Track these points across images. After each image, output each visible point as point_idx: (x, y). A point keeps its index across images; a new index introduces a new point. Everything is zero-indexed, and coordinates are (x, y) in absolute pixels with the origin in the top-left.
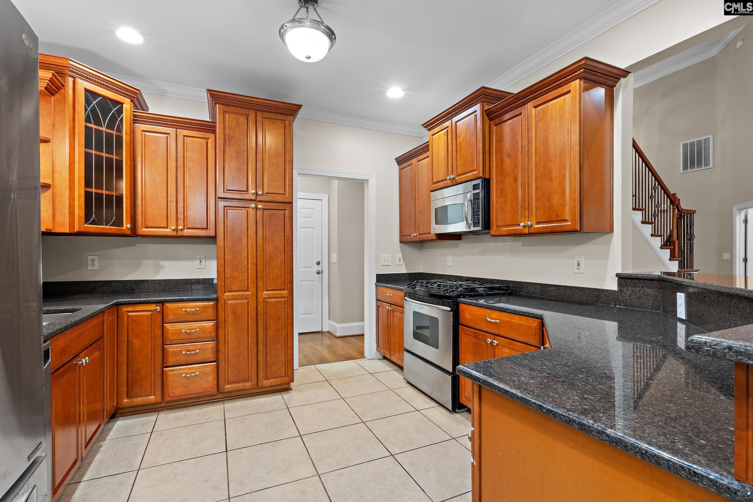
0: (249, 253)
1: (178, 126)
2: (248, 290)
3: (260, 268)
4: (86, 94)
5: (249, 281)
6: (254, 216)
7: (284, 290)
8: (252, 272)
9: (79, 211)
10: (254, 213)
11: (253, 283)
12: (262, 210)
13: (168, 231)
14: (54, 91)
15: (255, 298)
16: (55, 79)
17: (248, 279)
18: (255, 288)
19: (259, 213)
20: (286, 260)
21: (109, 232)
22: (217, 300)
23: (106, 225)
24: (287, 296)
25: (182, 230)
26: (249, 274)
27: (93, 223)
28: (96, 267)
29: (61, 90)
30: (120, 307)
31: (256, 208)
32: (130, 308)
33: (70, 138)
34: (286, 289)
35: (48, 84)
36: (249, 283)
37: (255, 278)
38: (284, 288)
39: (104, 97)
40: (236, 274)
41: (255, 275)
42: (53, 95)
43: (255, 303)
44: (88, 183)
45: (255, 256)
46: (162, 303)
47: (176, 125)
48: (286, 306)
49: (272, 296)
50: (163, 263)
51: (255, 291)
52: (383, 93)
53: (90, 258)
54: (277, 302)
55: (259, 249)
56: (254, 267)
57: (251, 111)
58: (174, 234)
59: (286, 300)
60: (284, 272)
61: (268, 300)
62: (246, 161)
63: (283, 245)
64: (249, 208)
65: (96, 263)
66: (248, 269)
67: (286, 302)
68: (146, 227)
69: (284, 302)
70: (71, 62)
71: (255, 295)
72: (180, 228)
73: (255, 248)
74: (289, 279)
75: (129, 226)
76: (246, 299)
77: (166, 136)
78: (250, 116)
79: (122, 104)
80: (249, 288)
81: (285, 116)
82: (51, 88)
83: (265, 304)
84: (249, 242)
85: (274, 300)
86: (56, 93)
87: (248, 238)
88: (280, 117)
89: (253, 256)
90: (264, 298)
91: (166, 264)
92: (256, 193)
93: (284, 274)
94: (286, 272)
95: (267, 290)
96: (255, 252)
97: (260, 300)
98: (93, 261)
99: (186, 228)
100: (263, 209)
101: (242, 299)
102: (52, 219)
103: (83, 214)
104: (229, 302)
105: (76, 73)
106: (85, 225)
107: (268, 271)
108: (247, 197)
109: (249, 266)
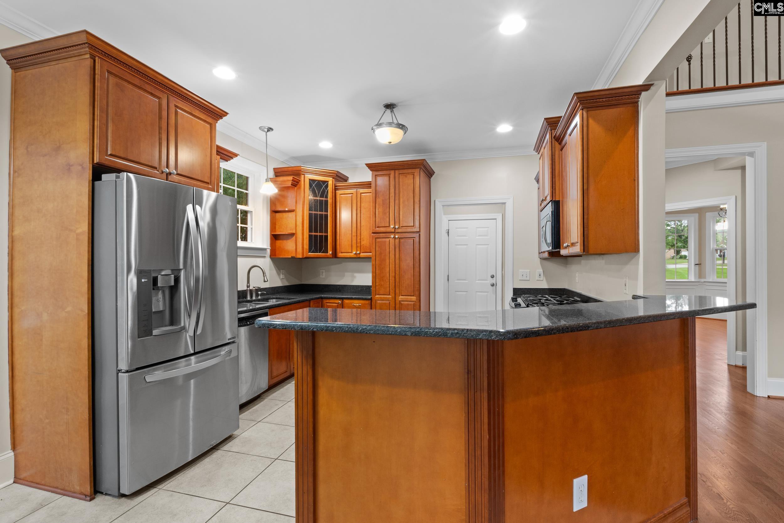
0: (390, 268)
1: (358, 187)
2: (389, 295)
3: (397, 280)
4: (309, 181)
5: (390, 288)
6: (394, 243)
7: (413, 296)
8: (392, 282)
9: (306, 246)
10: (394, 242)
11: (392, 290)
12: (398, 239)
13: (352, 255)
14: (296, 184)
15: (394, 300)
16: (295, 179)
17: (389, 287)
18: (394, 293)
19: (397, 241)
20: (415, 274)
21: (321, 256)
22: (371, 299)
23: (319, 253)
24: (415, 300)
25: (359, 254)
26: (391, 283)
27: (313, 252)
28: (324, 277)
29: (299, 183)
30: (323, 300)
31: (395, 238)
32: (328, 301)
33: (302, 207)
34: (415, 295)
35: (292, 183)
36: (391, 290)
37: (394, 286)
38: (413, 295)
39: (319, 181)
40: (382, 283)
41: (394, 284)
42: (296, 186)
43: (394, 303)
44: (310, 230)
45: (394, 271)
46: (342, 299)
47: (356, 187)
48: (415, 308)
49: (405, 300)
50: (356, 275)
51: (393, 295)
52: (494, 129)
53: (321, 271)
54: (408, 304)
55: (396, 266)
56: (394, 279)
57: (392, 171)
58: (355, 256)
59: (415, 303)
60: (413, 282)
61: (402, 303)
62: (388, 206)
63: (413, 263)
64: (390, 238)
65: (324, 274)
66: (390, 280)
67: (415, 305)
68: (342, 253)
69: (413, 305)
70: (302, 167)
71: (394, 298)
72: (358, 252)
73: (394, 266)
74: (416, 288)
75: (331, 252)
76: (389, 300)
77: (351, 195)
78: (391, 175)
79: (328, 182)
80: (390, 293)
81: (414, 170)
82: (294, 183)
83: (400, 305)
84: (390, 261)
85: (406, 303)
86: (297, 185)
87: (389, 259)
88: (410, 171)
89: (392, 271)
90: (400, 301)
91: (357, 275)
92: (394, 228)
93: (413, 284)
94: (415, 283)
95: (402, 295)
96: (394, 268)
97: (397, 302)
98: (323, 273)
99: (362, 251)
100: (400, 238)
101: (386, 300)
102: (295, 251)
103: (308, 247)
104: (378, 302)
105: (304, 172)
106: (309, 253)
107: (402, 282)
108: (388, 230)
109: (391, 278)
